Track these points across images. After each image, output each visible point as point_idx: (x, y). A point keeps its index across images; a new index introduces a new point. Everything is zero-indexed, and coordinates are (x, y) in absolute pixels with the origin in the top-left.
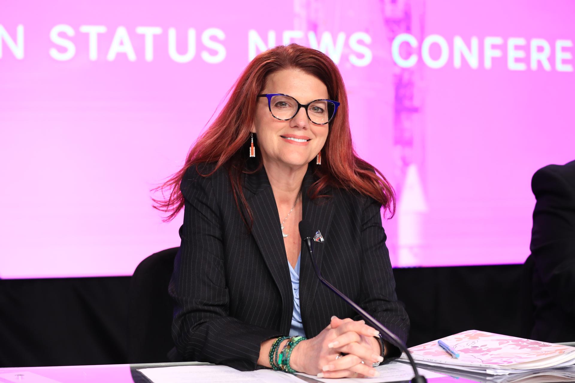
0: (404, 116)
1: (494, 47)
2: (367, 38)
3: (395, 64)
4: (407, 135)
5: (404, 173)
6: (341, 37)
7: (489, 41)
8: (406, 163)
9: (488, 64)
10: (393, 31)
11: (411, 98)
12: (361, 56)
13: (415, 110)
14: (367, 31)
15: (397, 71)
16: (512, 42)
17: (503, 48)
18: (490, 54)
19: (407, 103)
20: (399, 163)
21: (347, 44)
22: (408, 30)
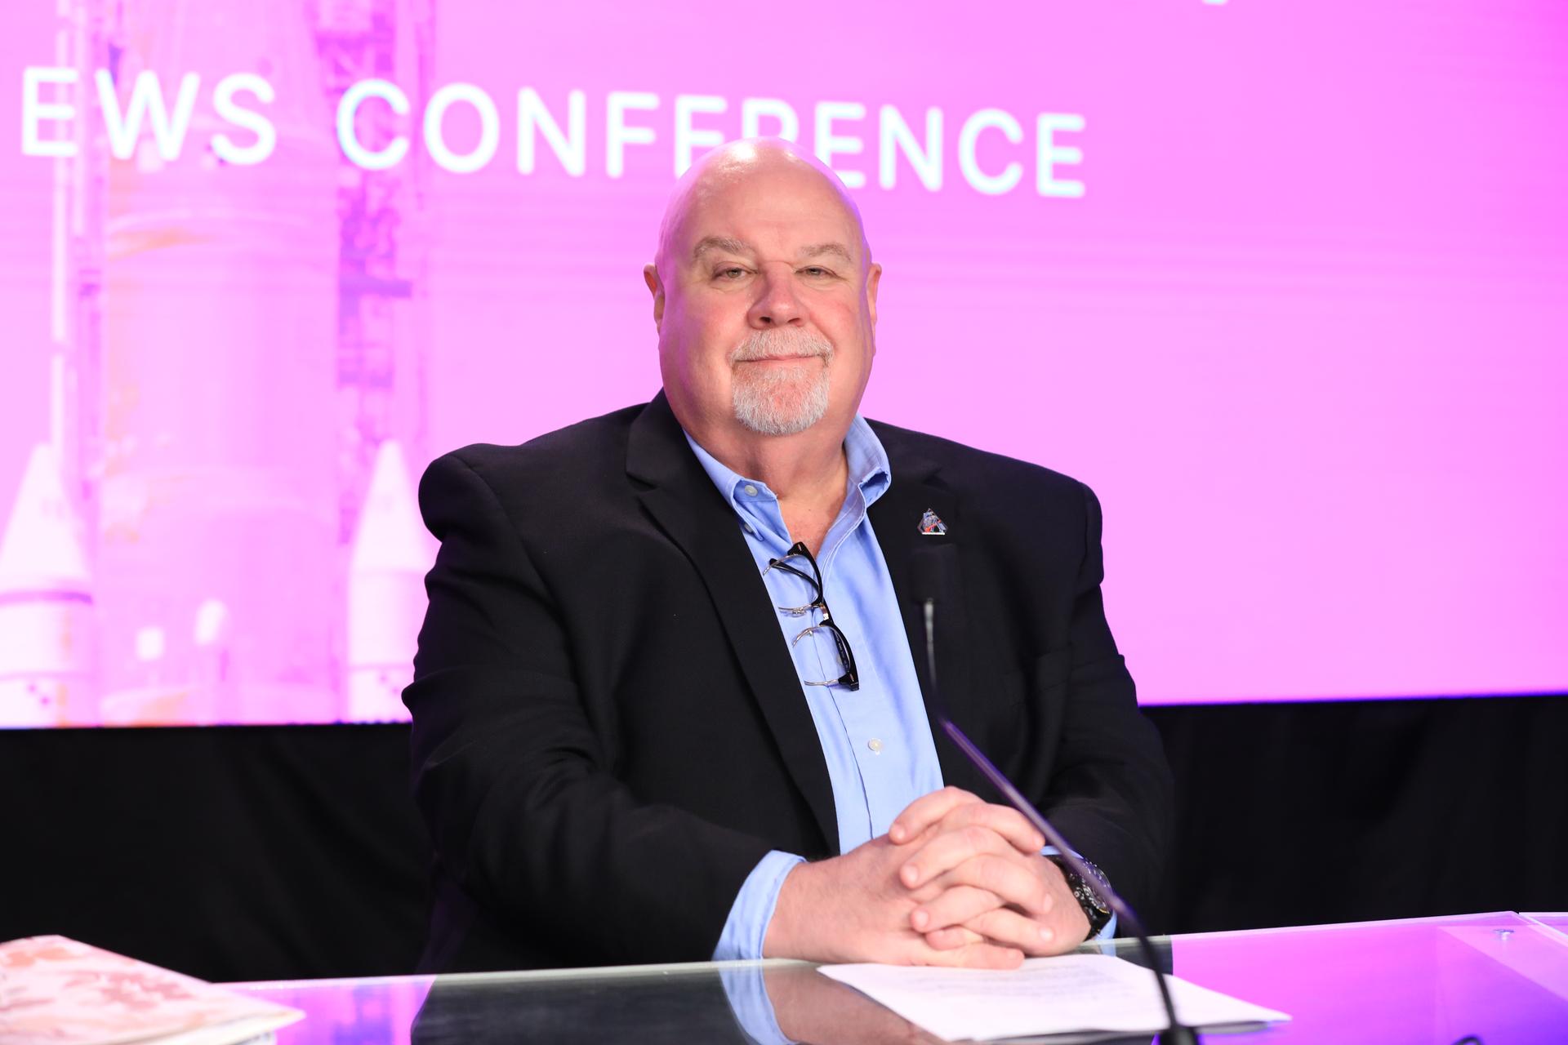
0: (367, 304)
1: (632, 118)
2: (264, 91)
3: (344, 159)
4: (375, 358)
5: (366, 463)
6: (190, 84)
7: (618, 102)
8: (372, 439)
9: (615, 166)
10: (339, 70)
11: (389, 258)
12: (246, 138)
13: (402, 290)
14: (264, 69)
15: (351, 179)
16: (687, 105)
17: (662, 120)
18: (619, 135)
19: (378, 271)
20: (353, 436)
21: (204, 104)
22: (384, 68)
